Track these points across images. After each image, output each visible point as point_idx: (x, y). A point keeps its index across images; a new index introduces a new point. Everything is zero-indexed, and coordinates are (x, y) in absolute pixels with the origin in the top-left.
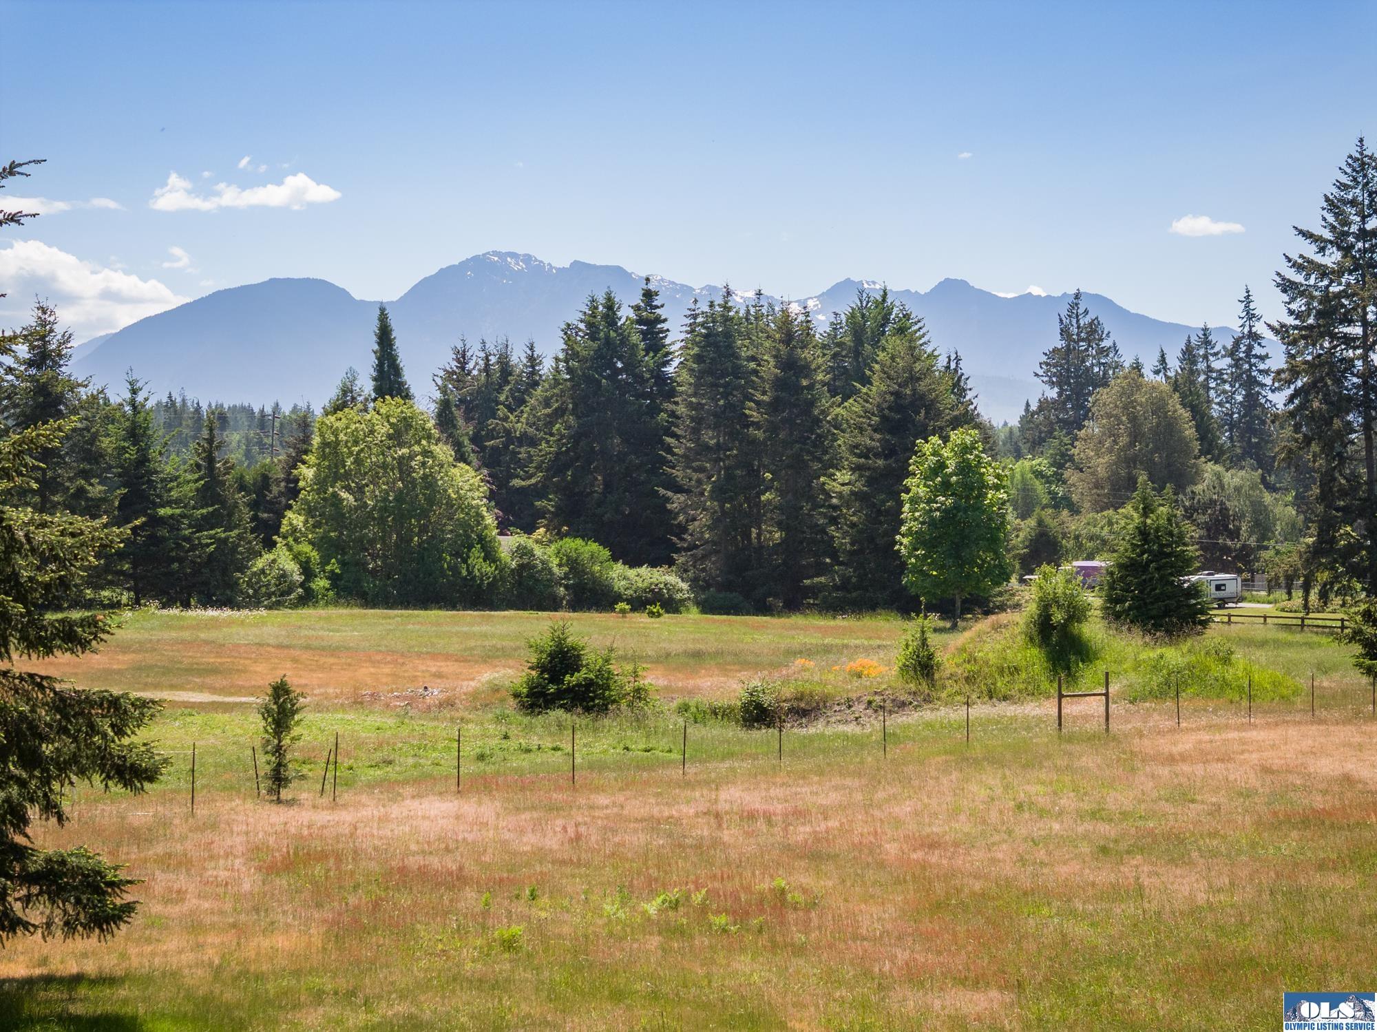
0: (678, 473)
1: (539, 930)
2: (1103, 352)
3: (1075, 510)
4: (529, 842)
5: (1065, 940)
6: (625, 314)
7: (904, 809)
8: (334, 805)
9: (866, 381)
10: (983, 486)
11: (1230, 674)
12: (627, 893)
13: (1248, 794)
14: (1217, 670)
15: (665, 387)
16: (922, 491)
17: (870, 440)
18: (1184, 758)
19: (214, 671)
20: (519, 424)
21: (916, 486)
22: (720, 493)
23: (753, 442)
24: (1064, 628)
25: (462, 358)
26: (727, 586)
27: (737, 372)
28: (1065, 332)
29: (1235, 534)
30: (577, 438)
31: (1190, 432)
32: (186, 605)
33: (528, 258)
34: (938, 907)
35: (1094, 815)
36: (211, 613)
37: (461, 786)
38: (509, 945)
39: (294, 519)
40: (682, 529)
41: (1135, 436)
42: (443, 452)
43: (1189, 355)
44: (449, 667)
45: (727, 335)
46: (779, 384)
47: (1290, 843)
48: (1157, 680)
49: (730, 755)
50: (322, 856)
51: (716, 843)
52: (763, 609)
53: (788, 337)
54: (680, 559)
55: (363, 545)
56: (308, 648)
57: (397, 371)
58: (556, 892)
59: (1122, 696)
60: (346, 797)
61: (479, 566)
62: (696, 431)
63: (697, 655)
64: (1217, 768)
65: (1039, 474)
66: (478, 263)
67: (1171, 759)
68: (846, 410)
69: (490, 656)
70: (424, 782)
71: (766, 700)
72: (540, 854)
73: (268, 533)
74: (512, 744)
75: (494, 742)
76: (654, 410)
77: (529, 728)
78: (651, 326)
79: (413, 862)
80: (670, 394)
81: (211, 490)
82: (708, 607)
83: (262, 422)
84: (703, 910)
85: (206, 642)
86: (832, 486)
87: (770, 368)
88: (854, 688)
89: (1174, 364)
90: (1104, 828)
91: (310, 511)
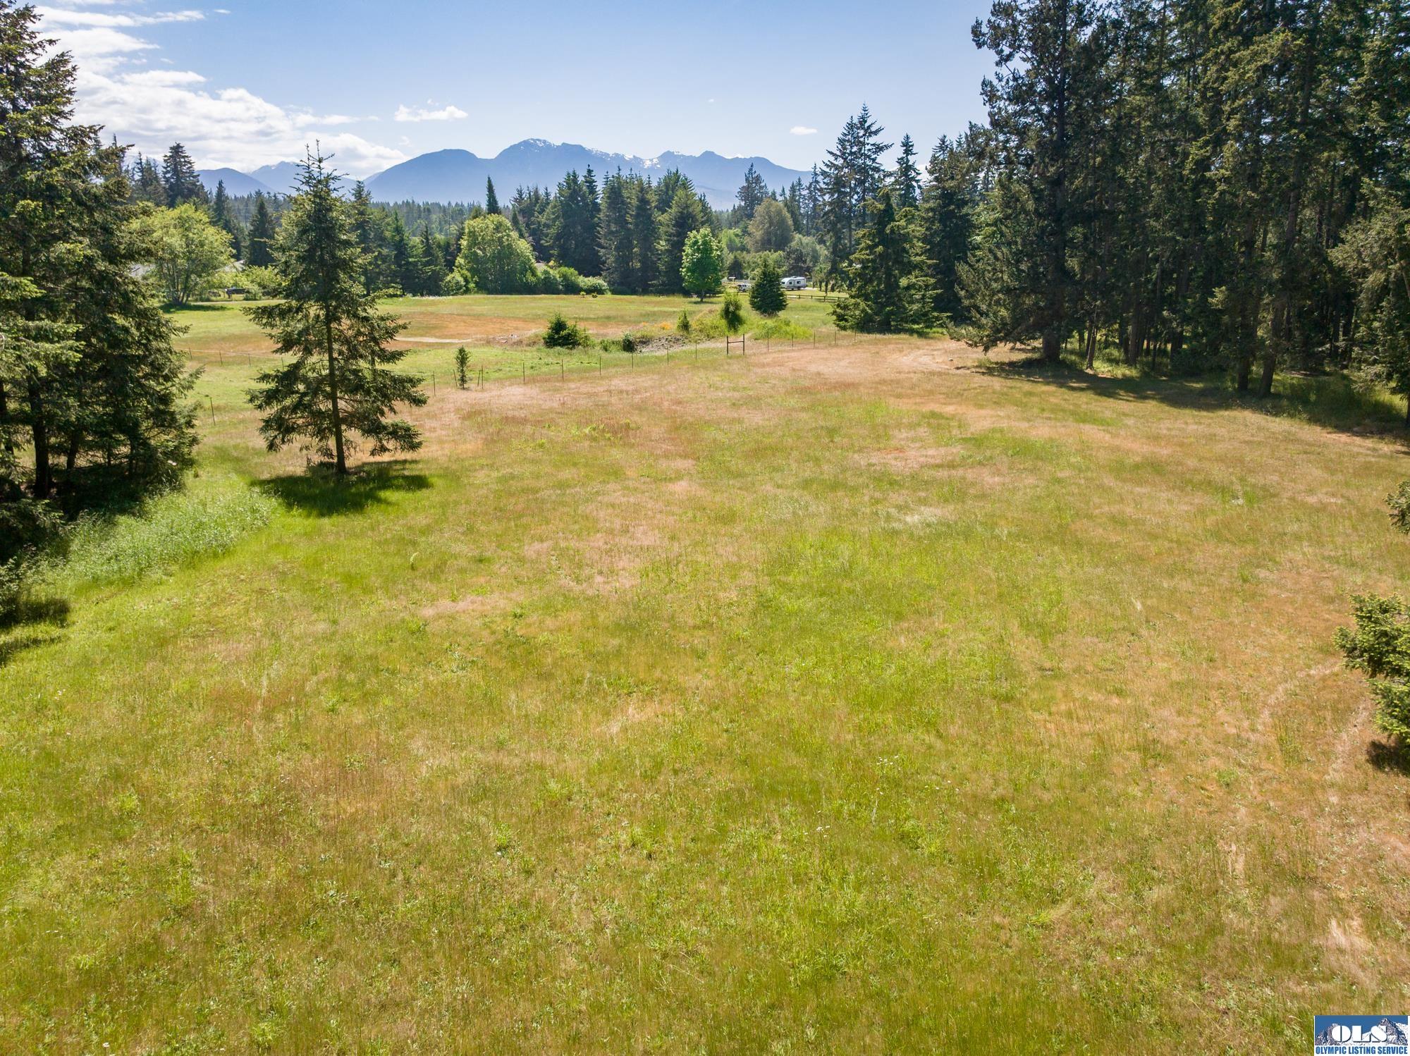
0: (602, 241)
1: (551, 441)
2: (761, 188)
3: (748, 252)
4: (547, 405)
5: (715, 440)
6: (581, 179)
7: (671, 388)
8: (483, 390)
9: (670, 207)
10: (712, 249)
11: (788, 329)
12: (580, 425)
13: (785, 380)
14: (785, 328)
15: (596, 208)
16: (690, 251)
17: (672, 230)
18: (768, 365)
19: (435, 328)
20: (543, 219)
21: (688, 250)
22: (617, 249)
23: (629, 229)
24: (733, 313)
25: (520, 193)
26: (621, 284)
27: (623, 202)
28: (747, 180)
29: (805, 262)
30: (565, 227)
31: (790, 222)
32: (422, 295)
33: (545, 142)
34: (677, 428)
35: (734, 389)
36: (431, 298)
37: (526, 381)
38: (541, 446)
39: (460, 260)
40: (604, 263)
41: (771, 224)
42: (515, 234)
43: (793, 189)
44: (520, 324)
45: (619, 188)
46: (638, 208)
47: (793, 402)
48: (764, 331)
49: (615, 366)
50: (480, 413)
51: (610, 404)
52: (634, 292)
53: (642, 190)
54: (604, 273)
55: (486, 270)
56: (469, 315)
57: (496, 202)
58: (557, 425)
59: (750, 339)
60: (487, 385)
61: (531, 279)
62: (609, 226)
63: (608, 318)
64: (777, 369)
65: (737, 235)
66: (526, 143)
67: (763, 365)
68: (663, 218)
69: (535, 319)
70: (512, 380)
71: (631, 338)
72: (551, 410)
73: (450, 265)
74: (542, 362)
75: (537, 361)
76: (593, 217)
77: (548, 355)
78: (591, 184)
79: (510, 414)
80: (599, 210)
81: (428, 251)
82: (614, 292)
83: (444, 210)
84: (603, 431)
85: (432, 313)
86: (658, 247)
87: (635, 202)
88: (662, 334)
89: (788, 193)
90: (737, 395)
91: (466, 257)
